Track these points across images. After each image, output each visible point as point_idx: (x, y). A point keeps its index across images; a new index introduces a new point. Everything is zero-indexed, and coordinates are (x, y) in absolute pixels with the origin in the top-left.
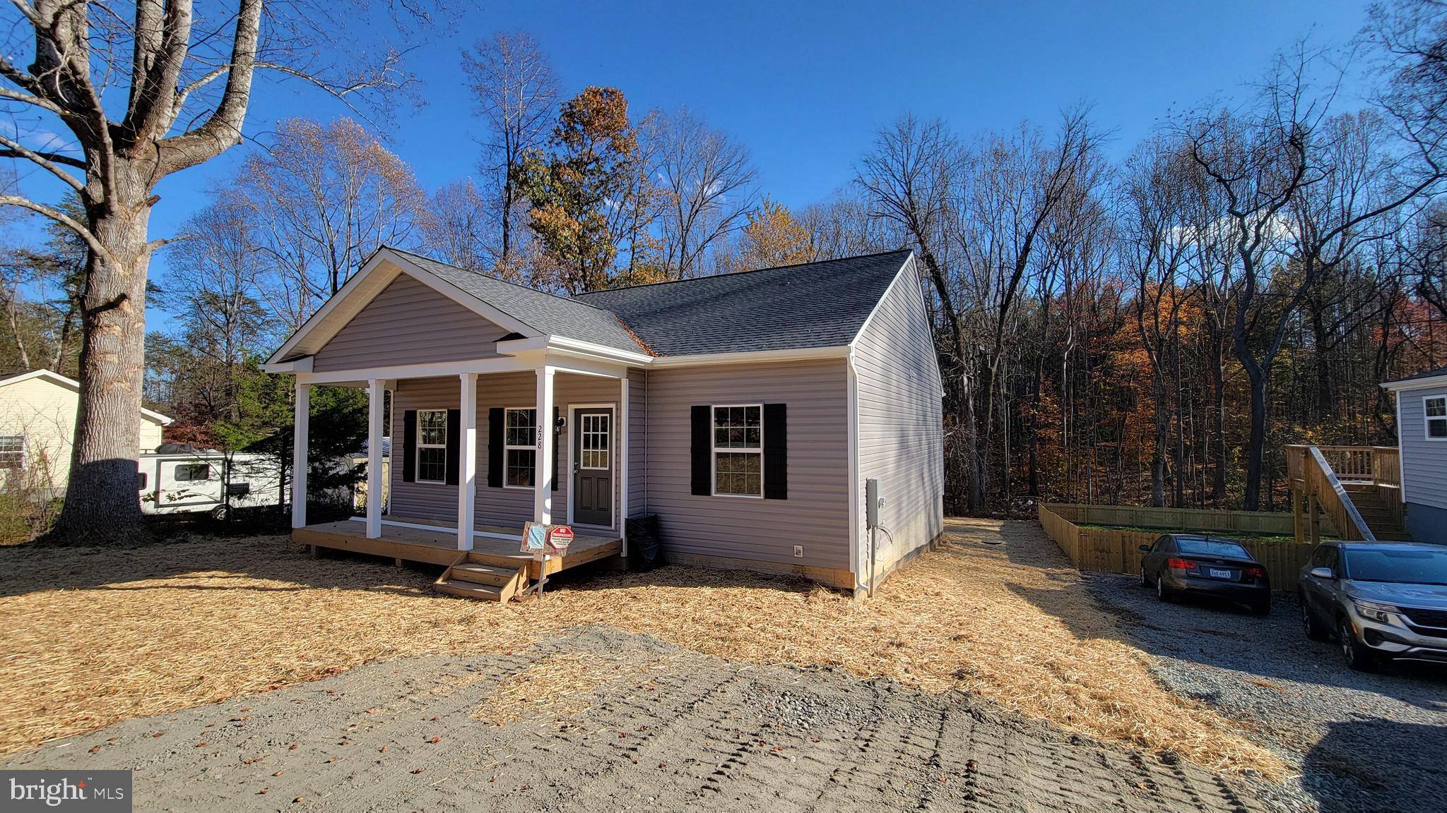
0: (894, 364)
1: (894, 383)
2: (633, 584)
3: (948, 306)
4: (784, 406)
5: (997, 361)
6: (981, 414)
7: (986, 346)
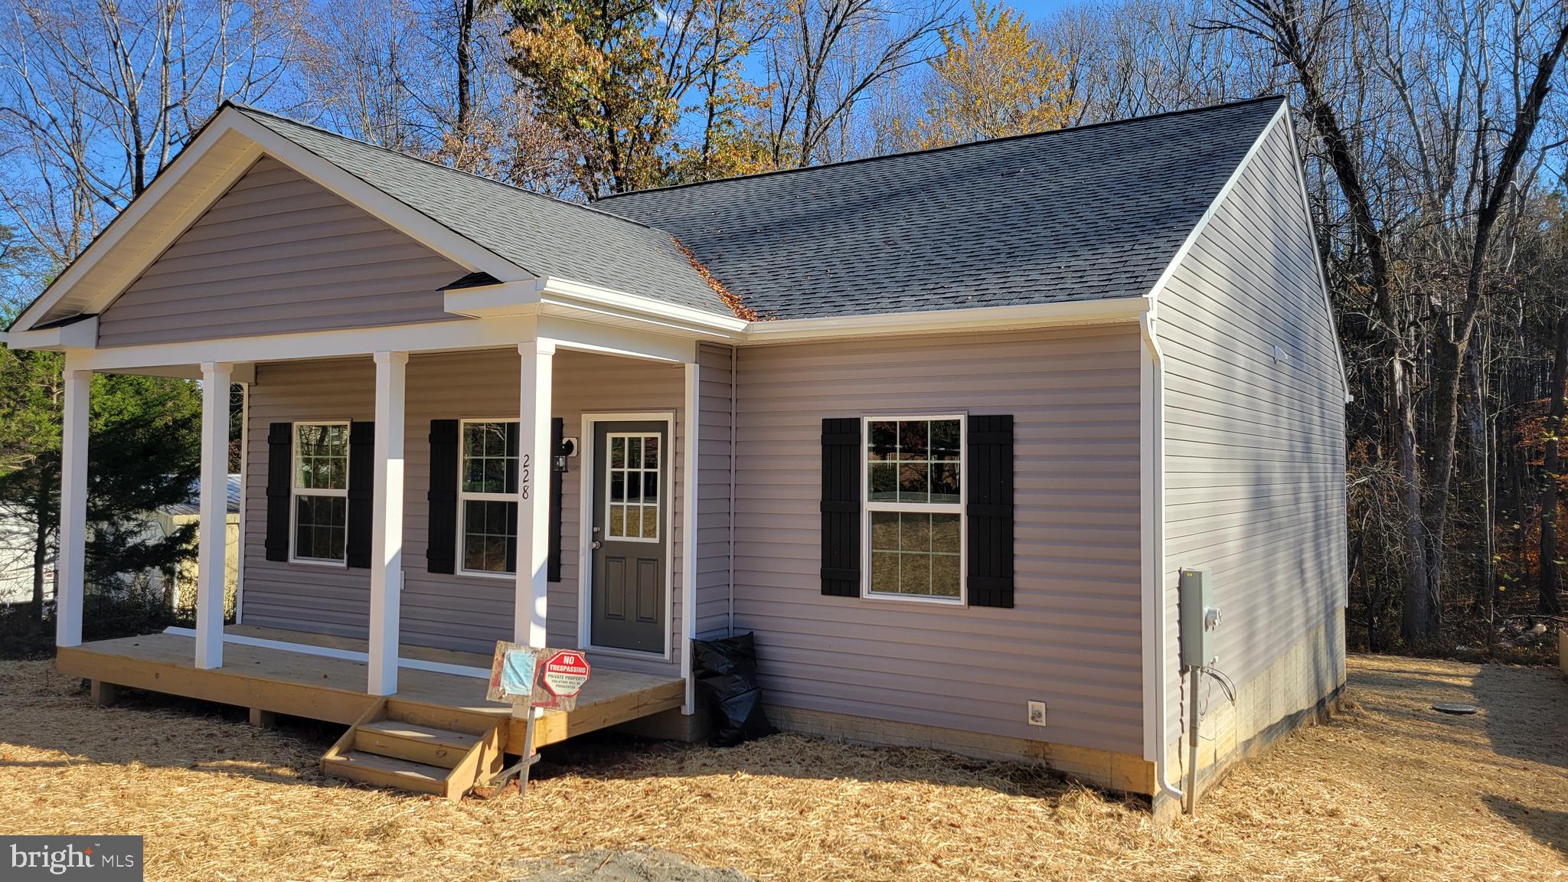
0: (1241, 335)
1: (1241, 373)
2: (704, 769)
3: (1361, 213)
4: (1009, 419)
5: (1469, 329)
6: (1431, 440)
7: (1444, 298)
